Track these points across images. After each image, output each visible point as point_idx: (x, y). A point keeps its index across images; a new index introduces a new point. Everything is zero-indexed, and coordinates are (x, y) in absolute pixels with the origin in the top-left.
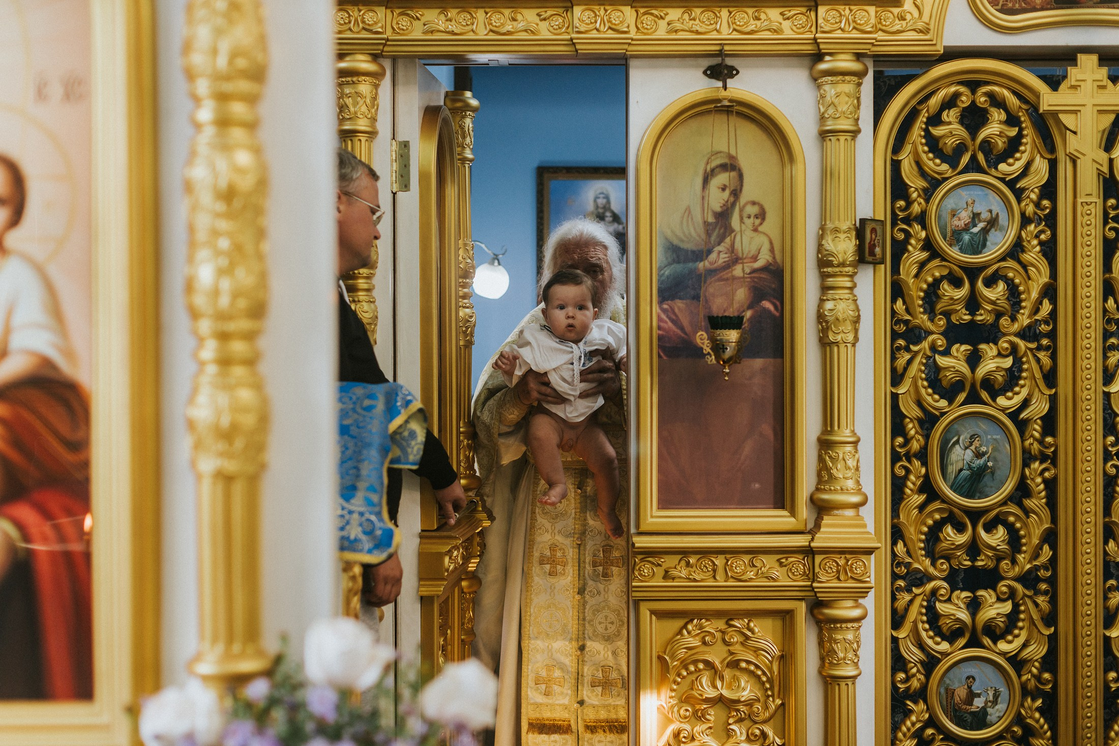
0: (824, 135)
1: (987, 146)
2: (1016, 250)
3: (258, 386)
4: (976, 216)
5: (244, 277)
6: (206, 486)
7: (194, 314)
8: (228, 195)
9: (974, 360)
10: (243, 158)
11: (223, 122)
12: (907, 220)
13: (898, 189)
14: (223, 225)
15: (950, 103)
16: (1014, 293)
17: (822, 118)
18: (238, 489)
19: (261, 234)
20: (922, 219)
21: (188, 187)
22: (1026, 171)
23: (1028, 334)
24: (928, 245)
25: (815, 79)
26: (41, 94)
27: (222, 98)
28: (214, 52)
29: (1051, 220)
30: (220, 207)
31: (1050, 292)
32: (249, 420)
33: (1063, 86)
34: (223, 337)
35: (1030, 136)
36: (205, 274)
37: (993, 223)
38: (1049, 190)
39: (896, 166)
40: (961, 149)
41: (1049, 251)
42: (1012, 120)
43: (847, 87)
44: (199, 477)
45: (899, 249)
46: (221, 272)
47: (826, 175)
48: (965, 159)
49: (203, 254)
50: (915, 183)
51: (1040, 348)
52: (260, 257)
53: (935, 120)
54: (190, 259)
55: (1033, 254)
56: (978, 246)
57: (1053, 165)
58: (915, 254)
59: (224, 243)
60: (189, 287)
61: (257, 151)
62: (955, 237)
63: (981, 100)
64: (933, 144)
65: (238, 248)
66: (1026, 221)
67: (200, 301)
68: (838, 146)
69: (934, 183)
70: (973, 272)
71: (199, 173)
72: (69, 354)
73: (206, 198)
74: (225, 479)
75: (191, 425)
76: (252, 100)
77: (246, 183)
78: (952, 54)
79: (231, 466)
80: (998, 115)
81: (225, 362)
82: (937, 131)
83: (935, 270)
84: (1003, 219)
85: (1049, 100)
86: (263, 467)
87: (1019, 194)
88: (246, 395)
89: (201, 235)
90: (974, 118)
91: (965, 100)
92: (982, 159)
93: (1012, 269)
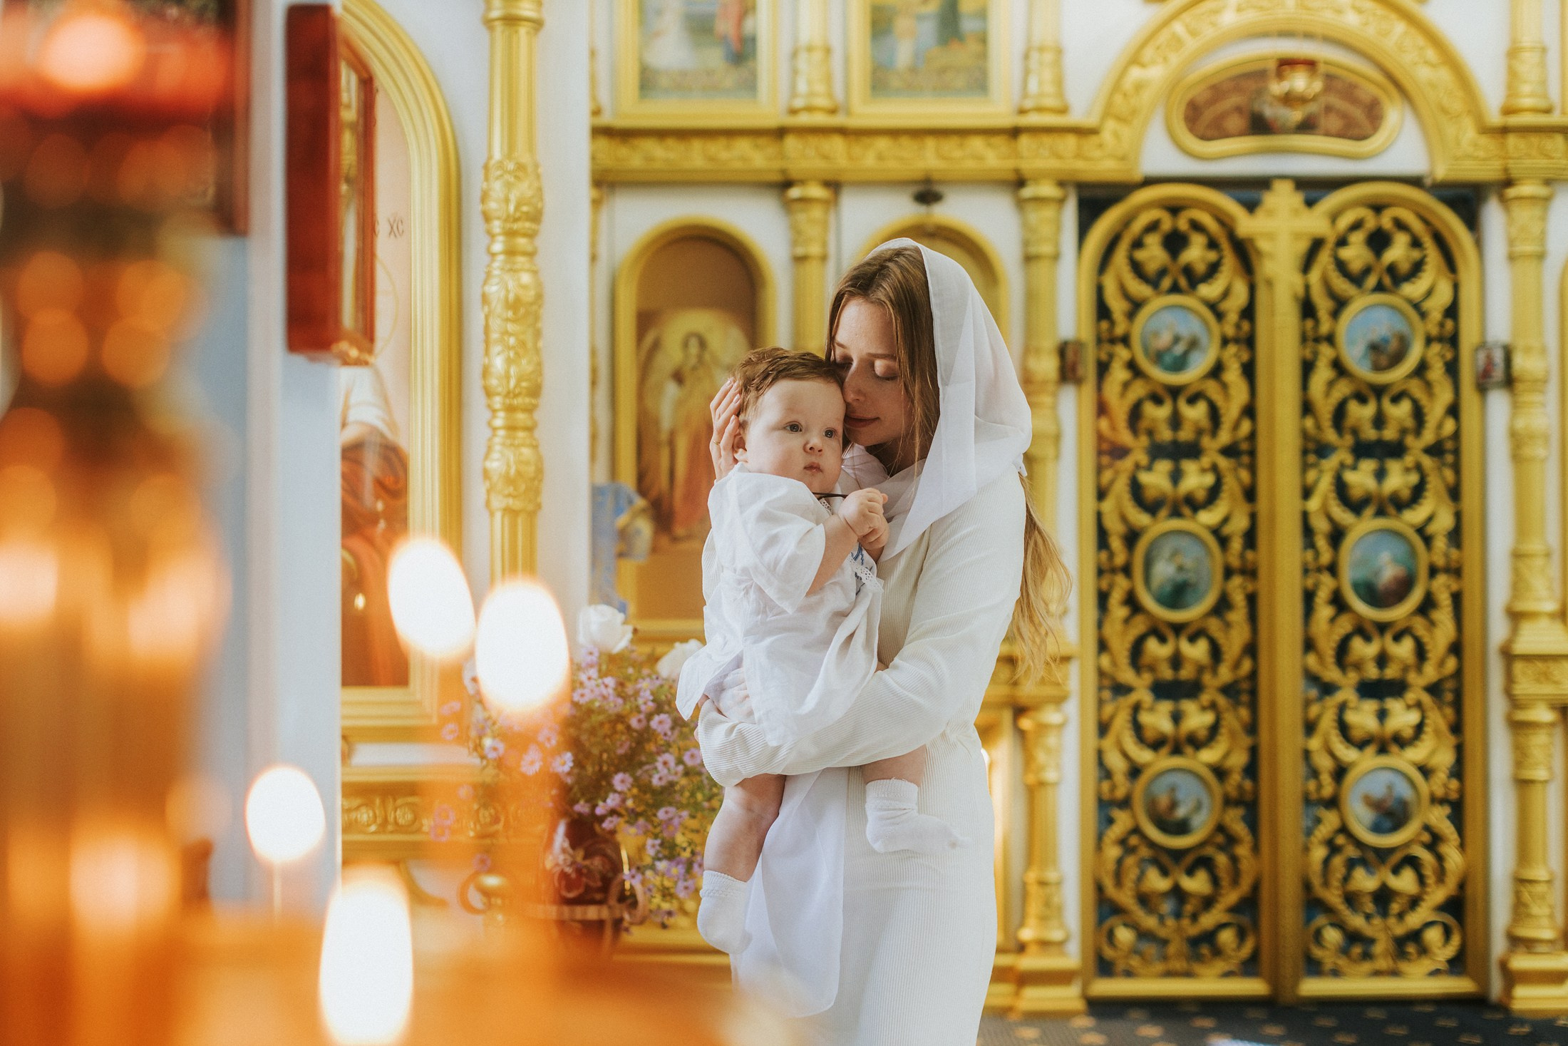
0: (1029, 259)
1: (1188, 271)
2: (1217, 371)
3: (535, 447)
4: (1177, 339)
5: (526, 365)
6: (498, 515)
7: (489, 393)
8: (514, 305)
9: (1176, 476)
10: (526, 278)
11: (511, 252)
12: (1113, 341)
13: (1103, 311)
14: (511, 327)
15: (1153, 227)
16: (1215, 415)
17: (1026, 243)
18: (521, 522)
19: (538, 334)
20: (1125, 340)
21: (485, 299)
22: (1226, 294)
23: (1230, 451)
24: (1132, 366)
25: (1021, 204)
27: (510, 234)
28: (507, 200)
29: (1249, 342)
30: (510, 314)
31: (1249, 411)
32: (531, 470)
33: (1260, 213)
34: (510, 409)
35: (1230, 262)
36: (498, 363)
37: (1194, 344)
38: (1248, 313)
39: (1100, 290)
40: (1163, 272)
41: (1249, 371)
42: (1212, 244)
43: (1048, 212)
44: (492, 514)
45: (1103, 369)
46: (509, 362)
47: (1031, 297)
48: (1166, 283)
49: (496, 349)
50: (1117, 306)
51: (1240, 465)
52: (537, 351)
53: (1138, 244)
54: (487, 352)
55: (1233, 375)
56: (1179, 365)
57: (1252, 289)
58: (1119, 374)
59: (512, 341)
60: (486, 372)
61: (535, 273)
62: (1158, 357)
63: (1183, 224)
64: (1137, 269)
65: (523, 344)
66: (1225, 342)
67: (494, 382)
68: (1042, 268)
69: (1136, 306)
70: (1175, 392)
71: (493, 289)
72: (392, 425)
73: (498, 307)
74: (510, 512)
75: (486, 474)
76: (531, 235)
77: (529, 295)
78: (1149, 182)
79: (516, 504)
80: (1198, 242)
81: (511, 428)
82: (1140, 255)
83: (1138, 390)
84: (1204, 340)
85: (1246, 225)
86: (539, 506)
87: (1220, 316)
88: (527, 452)
89: (495, 336)
90: (1175, 243)
91: (1167, 225)
92: (1183, 282)
93: (1212, 388)
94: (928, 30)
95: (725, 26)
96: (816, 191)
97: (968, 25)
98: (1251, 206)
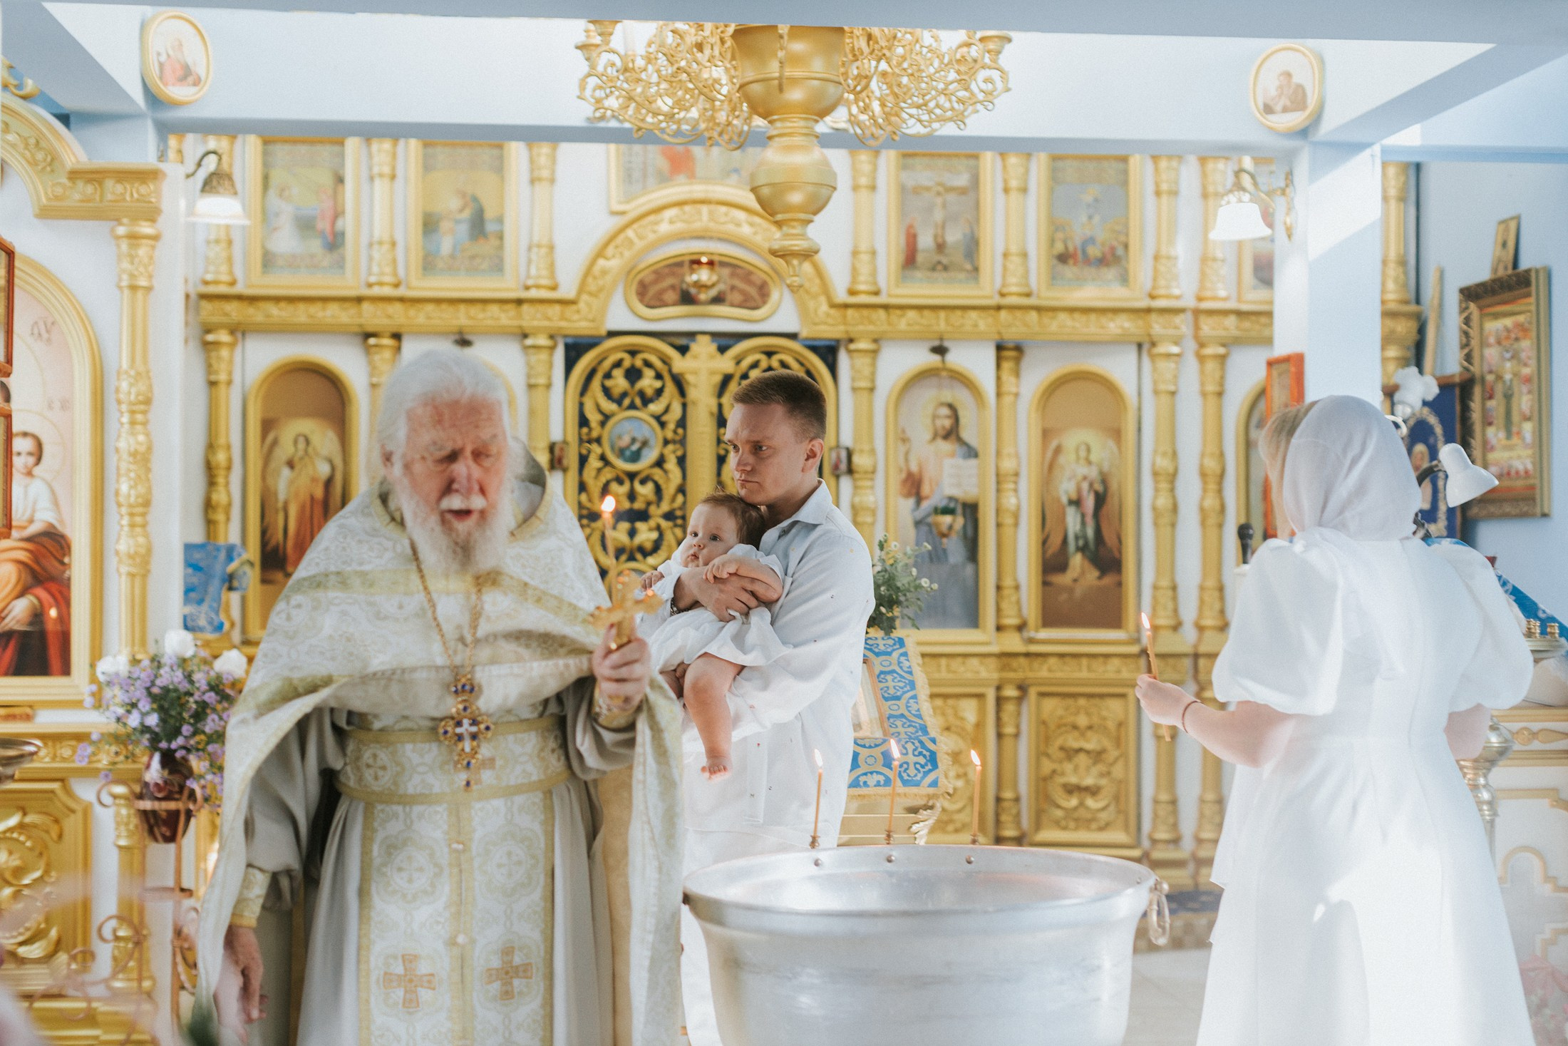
0: (531, 387)
1: (641, 394)
2: (660, 463)
3: (146, 536)
4: (634, 440)
5: (141, 489)
6: (124, 578)
7: (119, 505)
8: (134, 454)
9: (632, 533)
10: (141, 438)
11: (133, 423)
12: (589, 442)
13: (583, 421)
14: (132, 467)
15: (618, 364)
16: (658, 490)
17: (529, 376)
18: (138, 581)
19: (148, 470)
20: (598, 441)
21: (117, 450)
22: (667, 410)
23: (669, 516)
24: (603, 458)
25: (526, 348)
26: (50, 407)
27: (132, 412)
28: (129, 393)
29: (682, 442)
30: (131, 459)
31: (682, 490)
32: (143, 551)
33: (688, 355)
34: (132, 515)
35: (670, 388)
36: (124, 488)
37: (645, 444)
38: (682, 423)
39: (581, 405)
40: (624, 395)
41: (682, 461)
42: (659, 376)
43: (543, 356)
44: (120, 575)
45: (583, 460)
46: (131, 487)
47: (532, 412)
48: (627, 402)
49: (123, 479)
50: (594, 417)
51: (676, 526)
52: (148, 480)
53: (608, 376)
54: (118, 481)
55: (671, 465)
56: (635, 457)
57: (684, 406)
58: (594, 463)
59: (132, 475)
60: (117, 493)
61: (147, 435)
62: (621, 453)
63: (638, 363)
64: (607, 392)
65: (139, 477)
66: (666, 442)
67: (122, 499)
68: (539, 393)
69: (606, 417)
70: (632, 476)
71: (122, 444)
72: (61, 521)
73: (125, 456)
74: (132, 576)
75: (117, 553)
76: (144, 412)
77: (142, 449)
78: (612, 334)
79: (133, 570)
80: (649, 373)
81: (132, 526)
82: (608, 383)
83: (608, 474)
84: (652, 442)
85: (680, 364)
86: (149, 571)
87: (663, 425)
88: (141, 540)
89: (122, 472)
90: (633, 375)
91: (627, 363)
92: (638, 401)
93: (657, 474)
94: (463, 229)
95: (323, 225)
96: (387, 341)
97: (490, 227)
98: (683, 350)
